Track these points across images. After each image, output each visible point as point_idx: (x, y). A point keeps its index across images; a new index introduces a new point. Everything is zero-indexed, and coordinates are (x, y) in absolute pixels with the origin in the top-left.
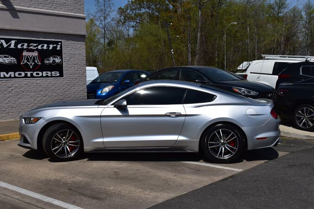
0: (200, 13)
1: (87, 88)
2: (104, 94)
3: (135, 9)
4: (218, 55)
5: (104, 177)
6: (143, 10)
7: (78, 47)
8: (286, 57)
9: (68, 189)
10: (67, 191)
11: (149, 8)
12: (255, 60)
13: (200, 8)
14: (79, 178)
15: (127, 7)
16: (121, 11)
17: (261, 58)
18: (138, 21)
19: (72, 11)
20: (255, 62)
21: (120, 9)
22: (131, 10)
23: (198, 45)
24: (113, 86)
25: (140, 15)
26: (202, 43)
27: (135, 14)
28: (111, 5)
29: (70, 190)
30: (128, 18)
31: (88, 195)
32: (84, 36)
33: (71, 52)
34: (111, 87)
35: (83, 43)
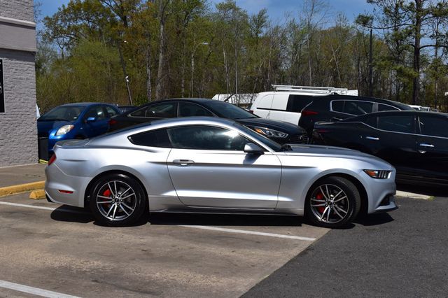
0: (162, 29)
1: (38, 128)
2: (59, 137)
3: (69, 20)
4: (185, 85)
5: (134, 259)
6: (80, 22)
7: (25, 69)
8: (300, 88)
9: (93, 281)
10: (93, 283)
11: (88, 19)
12: (263, 91)
13: (162, 22)
14: (96, 263)
15: (56, 17)
16: (49, 22)
17: (270, 89)
18: (72, 36)
19: (16, 16)
20: (262, 94)
21: (47, 18)
22: (63, 21)
23: (160, 71)
24: (72, 126)
25: (76, 29)
26: (165, 68)
27: (69, 27)
28: (37, 13)
29: (96, 281)
30: (58, 32)
31: (130, 288)
32: (33, 54)
33: (15, 76)
34: (69, 127)
35: (31, 63)
